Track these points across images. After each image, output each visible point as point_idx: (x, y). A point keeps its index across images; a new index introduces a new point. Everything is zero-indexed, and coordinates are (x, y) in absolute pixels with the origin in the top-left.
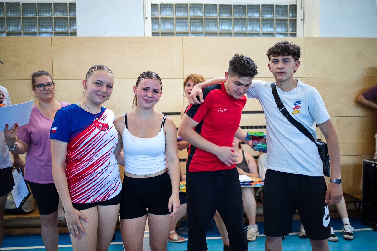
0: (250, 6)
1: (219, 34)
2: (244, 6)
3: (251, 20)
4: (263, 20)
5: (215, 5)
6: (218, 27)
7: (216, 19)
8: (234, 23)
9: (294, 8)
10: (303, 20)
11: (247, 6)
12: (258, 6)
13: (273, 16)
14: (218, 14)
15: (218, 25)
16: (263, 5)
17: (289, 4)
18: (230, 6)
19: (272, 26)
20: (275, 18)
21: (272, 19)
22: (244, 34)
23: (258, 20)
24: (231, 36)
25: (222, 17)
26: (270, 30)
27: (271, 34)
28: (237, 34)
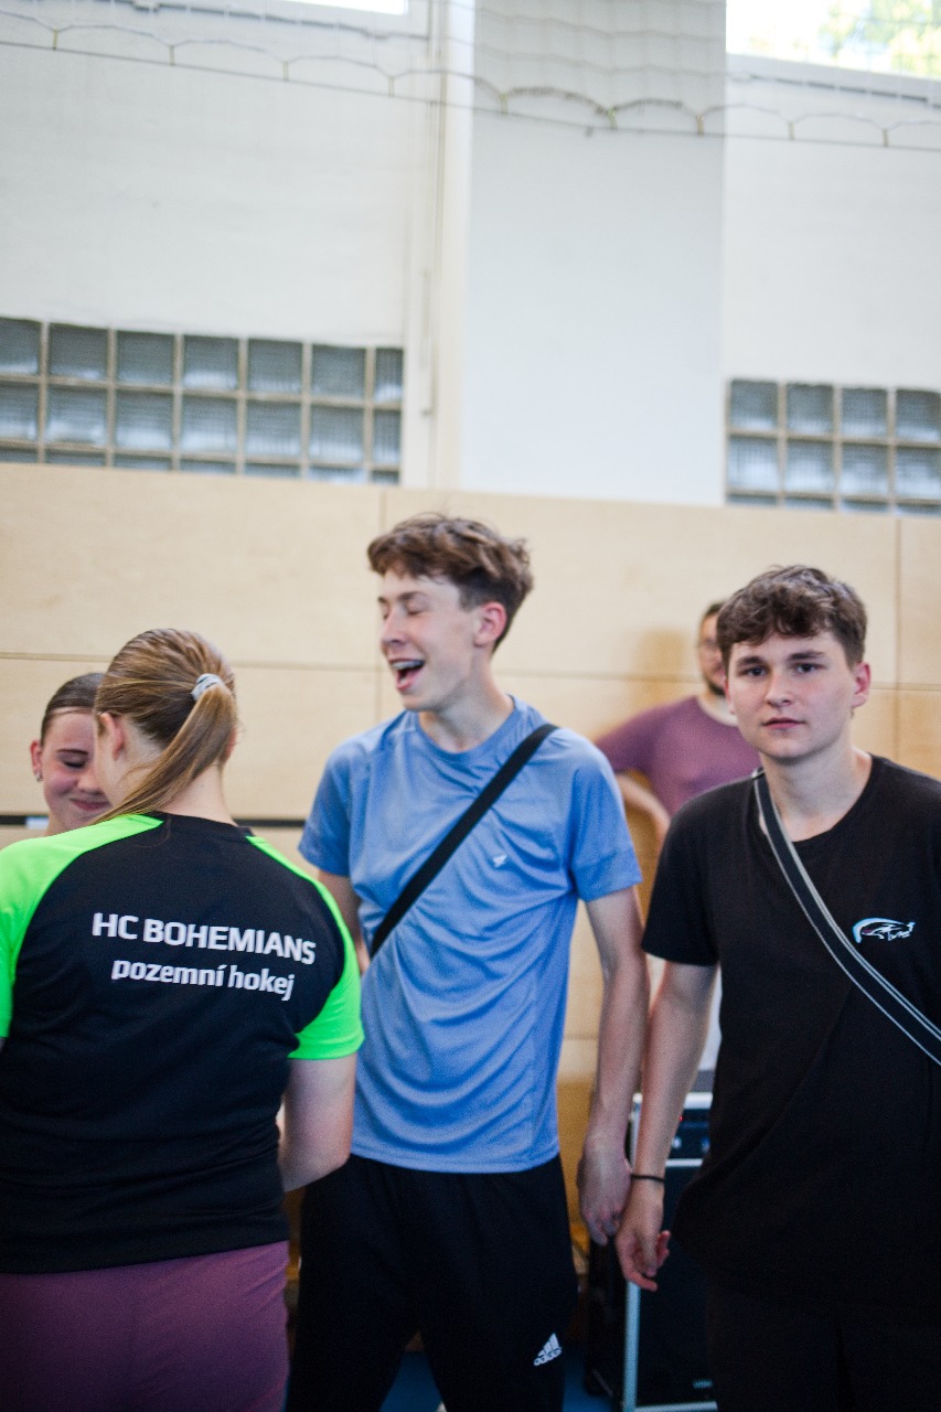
0: (191, 340)
1: (42, 455)
2: (167, 339)
3: (199, 402)
4: (253, 404)
5: (32, 326)
6: (43, 423)
7: (34, 387)
8: (117, 411)
9: (391, 361)
10: (429, 413)
11: (179, 342)
12: (232, 343)
13: (300, 392)
14: (44, 364)
15: (43, 414)
16: (254, 343)
17: (371, 342)
18: (97, 334)
19: (290, 432)
20: (307, 399)
21: (296, 406)
22: (162, 461)
23: (228, 402)
24: (103, 464)
25: (59, 381)
26: (289, 450)
27: (289, 468)
28: (128, 459)
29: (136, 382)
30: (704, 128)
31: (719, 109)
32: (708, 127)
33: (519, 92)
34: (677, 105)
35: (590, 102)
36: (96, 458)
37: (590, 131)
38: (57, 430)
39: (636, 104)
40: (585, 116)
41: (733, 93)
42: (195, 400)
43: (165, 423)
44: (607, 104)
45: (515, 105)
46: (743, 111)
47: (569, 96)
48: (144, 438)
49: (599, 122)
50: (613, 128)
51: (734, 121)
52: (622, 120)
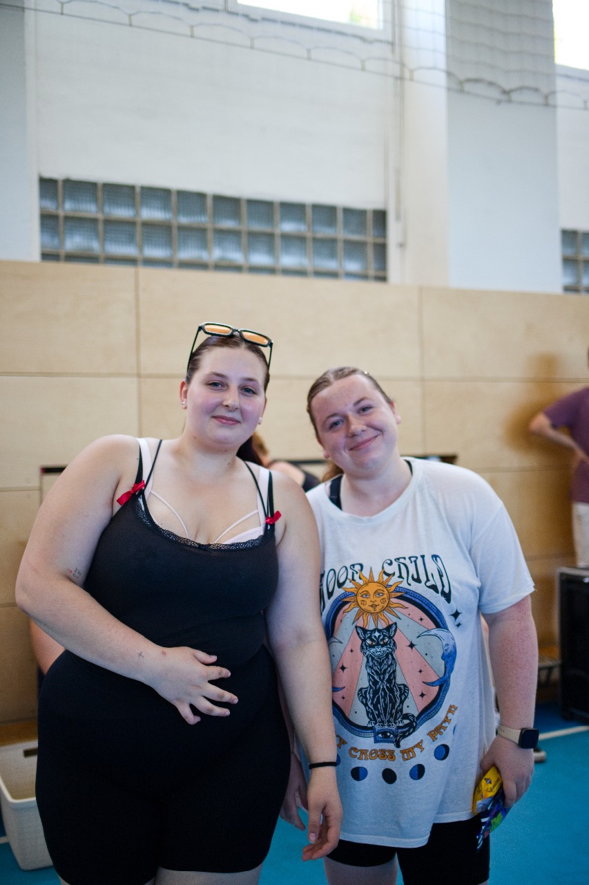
0: (283, 205)
1: (211, 267)
2: (271, 204)
3: (289, 239)
4: (315, 240)
5: (201, 196)
6: (210, 250)
7: (205, 230)
8: (247, 244)
9: (381, 217)
11: (277, 206)
12: (303, 207)
13: (338, 233)
14: (211, 218)
15: (210, 245)
16: (314, 207)
17: (369, 207)
18: (235, 201)
19: (333, 255)
20: (340, 238)
21: (334, 241)
22: (271, 271)
23: (303, 239)
24: (241, 273)
25: (219, 227)
26: (331, 265)
27: (333, 275)
28: (255, 269)
29: (257, 227)
30: (548, 102)
31: (554, 93)
32: (551, 101)
33: (469, 80)
34: (536, 90)
35: (500, 87)
36: (237, 268)
37: (499, 102)
38: (216, 254)
39: (521, 89)
40: (495, 94)
41: (560, 84)
42: (286, 237)
43: (271, 250)
44: (507, 87)
45: (468, 87)
46: (565, 94)
47: (491, 84)
48: (260, 259)
49: (503, 97)
50: (510, 101)
51: (561, 99)
52: (514, 96)
